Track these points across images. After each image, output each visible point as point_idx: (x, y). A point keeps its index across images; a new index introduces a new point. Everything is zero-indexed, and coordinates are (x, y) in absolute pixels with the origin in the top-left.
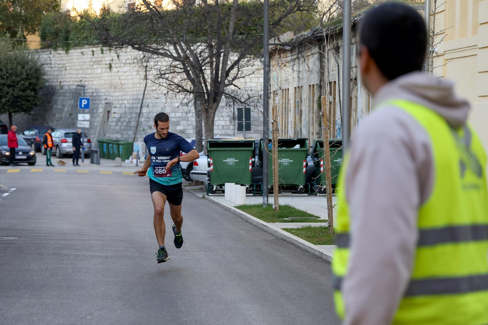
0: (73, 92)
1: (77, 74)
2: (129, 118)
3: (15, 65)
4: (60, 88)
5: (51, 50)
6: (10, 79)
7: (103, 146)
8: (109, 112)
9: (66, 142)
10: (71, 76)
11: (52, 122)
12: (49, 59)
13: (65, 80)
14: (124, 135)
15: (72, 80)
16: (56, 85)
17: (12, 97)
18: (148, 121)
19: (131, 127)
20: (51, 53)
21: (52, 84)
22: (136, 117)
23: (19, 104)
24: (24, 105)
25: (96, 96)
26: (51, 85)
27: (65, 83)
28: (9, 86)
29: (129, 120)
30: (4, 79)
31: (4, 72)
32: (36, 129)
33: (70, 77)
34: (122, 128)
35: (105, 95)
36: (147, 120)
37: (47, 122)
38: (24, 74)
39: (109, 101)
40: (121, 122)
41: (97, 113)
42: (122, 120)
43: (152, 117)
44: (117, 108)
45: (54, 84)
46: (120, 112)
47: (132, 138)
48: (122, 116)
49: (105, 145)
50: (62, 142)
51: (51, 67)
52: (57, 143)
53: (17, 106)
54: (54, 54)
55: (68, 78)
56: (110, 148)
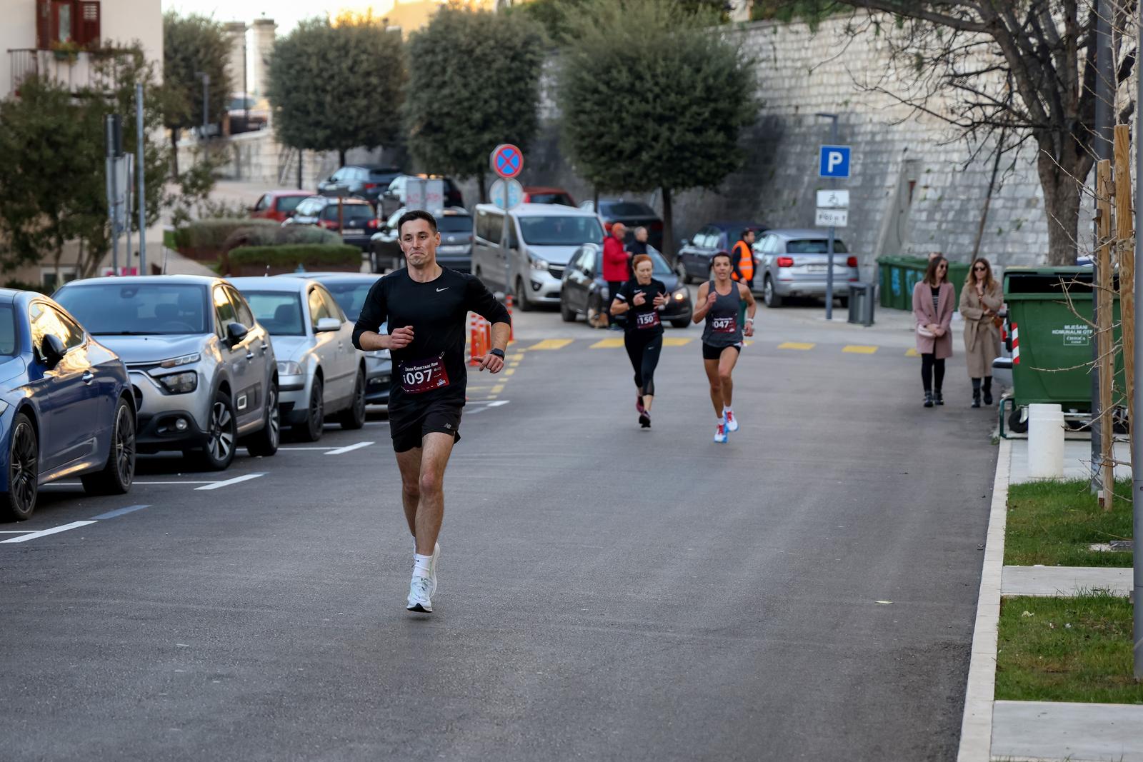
0: (825, 132)
1: (838, 85)
2: (963, 201)
3: (677, 63)
4: (795, 122)
5: (776, 22)
6: (662, 101)
7: (891, 275)
8: (912, 184)
9: (791, 265)
10: (822, 90)
11: (772, 211)
12: (771, 47)
13: (808, 101)
14: (950, 246)
15: (827, 99)
16: (787, 115)
17: (667, 147)
18: (1012, 209)
19: (967, 223)
20: (775, 32)
21: (777, 112)
22: (980, 198)
23: (685, 165)
24: (700, 168)
25: (881, 142)
26: (774, 116)
27: (809, 110)
28: (661, 120)
29: (962, 205)
30: (647, 102)
31: (647, 82)
32: (723, 230)
33: (819, 94)
34: (944, 226)
35: (905, 140)
36: (1009, 204)
37: (762, 213)
38: (700, 86)
39: (913, 156)
40: (943, 211)
41: (882, 186)
42: (945, 204)
43: (1022, 198)
44: (934, 172)
45: (782, 112)
46: (940, 184)
47: (968, 254)
48: (946, 196)
49: (896, 272)
50: (781, 266)
51: (777, 69)
52: (768, 269)
53: (682, 171)
54: (784, 34)
55: (816, 96)
56: (908, 280)
